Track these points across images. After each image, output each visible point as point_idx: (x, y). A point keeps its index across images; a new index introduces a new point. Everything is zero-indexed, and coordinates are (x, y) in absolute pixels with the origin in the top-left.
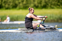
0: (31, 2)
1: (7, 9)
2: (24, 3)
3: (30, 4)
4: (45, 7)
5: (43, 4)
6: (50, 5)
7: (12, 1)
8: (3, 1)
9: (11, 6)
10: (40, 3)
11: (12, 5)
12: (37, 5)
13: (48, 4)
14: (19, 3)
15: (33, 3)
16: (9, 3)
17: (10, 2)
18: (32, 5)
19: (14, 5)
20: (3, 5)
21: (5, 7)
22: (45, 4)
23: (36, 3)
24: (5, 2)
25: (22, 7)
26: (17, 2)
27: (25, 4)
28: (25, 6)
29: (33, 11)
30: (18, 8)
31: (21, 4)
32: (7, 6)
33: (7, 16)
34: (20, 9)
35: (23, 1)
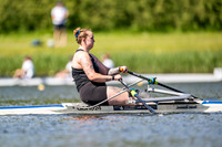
2: (159, 8)
3: (179, 12)
8: (83, 4)
11: (116, 16)
12: (202, 16)
14: (141, 10)
15: (189, 11)
16: (103, 11)
17: (108, 7)
18: (186, 16)
19: (121, 15)
20: (83, 16)
23: (200, 8)
24: (89, 6)
25: (149, 25)
26: (132, 7)
27: (161, 15)
28: (161, 19)
30: (135, 26)
31: (146, 15)
32: (96, 20)
34: (142, 29)
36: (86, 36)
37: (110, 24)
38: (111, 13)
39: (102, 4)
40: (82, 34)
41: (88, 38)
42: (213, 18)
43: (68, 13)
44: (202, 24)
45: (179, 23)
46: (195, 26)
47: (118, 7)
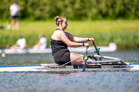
0: (91, 3)
1: (39, 19)
2: (77, 6)
3: (90, 8)
4: (122, 15)
5: (119, 8)
6: (133, 10)
7: (49, 2)
8: (30, 3)
9: (48, 13)
10: (113, 6)
11: (50, 10)
12: (104, 10)
13: (129, 10)
14: (66, 6)
15: (96, 7)
16: (43, 7)
17: (45, 4)
18: (94, 11)
19: (53, 10)
20: (30, 10)
21: (33, 15)
22: (122, 8)
23: (103, 6)
24: (33, 4)
25: (71, 16)
26: (60, 4)
27: (79, 9)
28: (78, 13)
29: (64, 25)
31: (69, 10)
32: (37, 13)
33: (40, 36)
35: (73, 3)
36: (62, 21)
37: (47, 15)
38: (47, 8)
39: (42, 3)
40: (60, 20)
41: (64, 23)
42: (111, 12)
43: (19, 9)
44: (104, 16)
45: (90, 15)
46: (100, 17)
47: (51, 5)
